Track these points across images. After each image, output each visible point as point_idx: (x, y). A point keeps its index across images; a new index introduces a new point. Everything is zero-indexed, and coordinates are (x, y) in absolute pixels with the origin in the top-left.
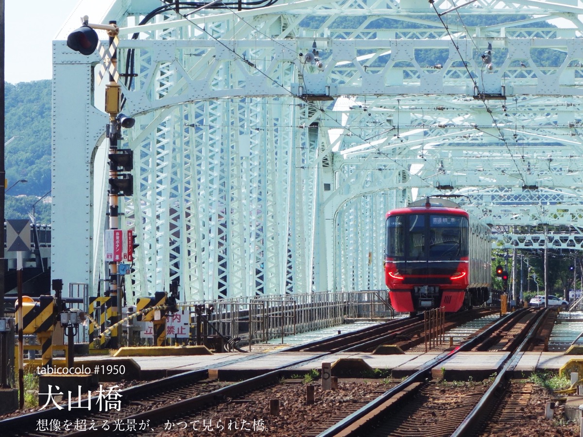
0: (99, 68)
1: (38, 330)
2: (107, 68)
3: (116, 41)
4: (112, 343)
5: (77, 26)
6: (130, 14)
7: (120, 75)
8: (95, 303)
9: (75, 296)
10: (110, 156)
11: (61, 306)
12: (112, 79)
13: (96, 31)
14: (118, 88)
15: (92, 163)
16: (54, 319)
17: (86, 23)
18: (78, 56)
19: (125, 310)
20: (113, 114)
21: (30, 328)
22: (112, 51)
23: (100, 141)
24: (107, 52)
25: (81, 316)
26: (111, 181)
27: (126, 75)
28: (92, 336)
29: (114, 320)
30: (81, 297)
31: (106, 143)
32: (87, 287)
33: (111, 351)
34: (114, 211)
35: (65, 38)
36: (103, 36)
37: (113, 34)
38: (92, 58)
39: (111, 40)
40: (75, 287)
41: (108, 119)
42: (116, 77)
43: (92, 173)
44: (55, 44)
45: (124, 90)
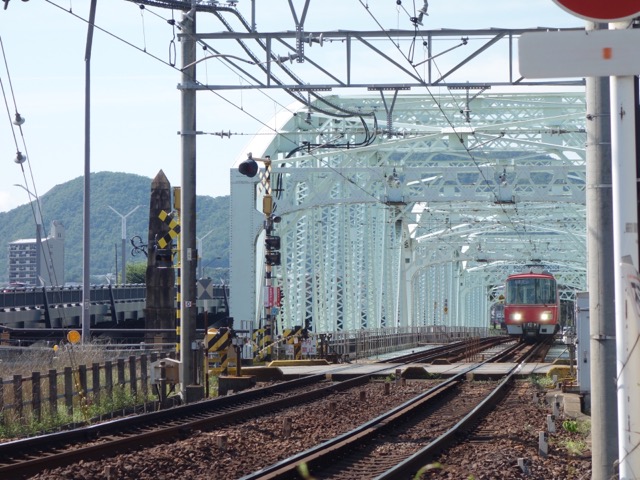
0: (259, 186)
1: (219, 349)
2: (264, 186)
3: (269, 168)
4: (268, 358)
5: (244, 159)
6: (280, 152)
7: (273, 190)
8: (257, 333)
9: (245, 329)
10: (266, 241)
11: (233, 334)
12: (267, 192)
13: (258, 162)
14: (270, 197)
15: (255, 245)
16: (228, 343)
17: (250, 157)
18: (245, 178)
19: (276, 337)
20: (268, 214)
21: (214, 348)
22: (267, 175)
23: (260, 231)
24: (264, 175)
25: (245, 340)
26: (267, 257)
27: (277, 190)
28: (255, 354)
29: (268, 343)
30: (249, 329)
31: (264, 232)
32: (252, 323)
33: (267, 363)
34: (268, 275)
35: (237, 166)
36: (261, 165)
37: (268, 164)
38: (255, 179)
39: (267, 167)
40: (245, 323)
41: (265, 218)
42: (270, 191)
43: (255, 251)
44: (232, 171)
45: (275, 200)
